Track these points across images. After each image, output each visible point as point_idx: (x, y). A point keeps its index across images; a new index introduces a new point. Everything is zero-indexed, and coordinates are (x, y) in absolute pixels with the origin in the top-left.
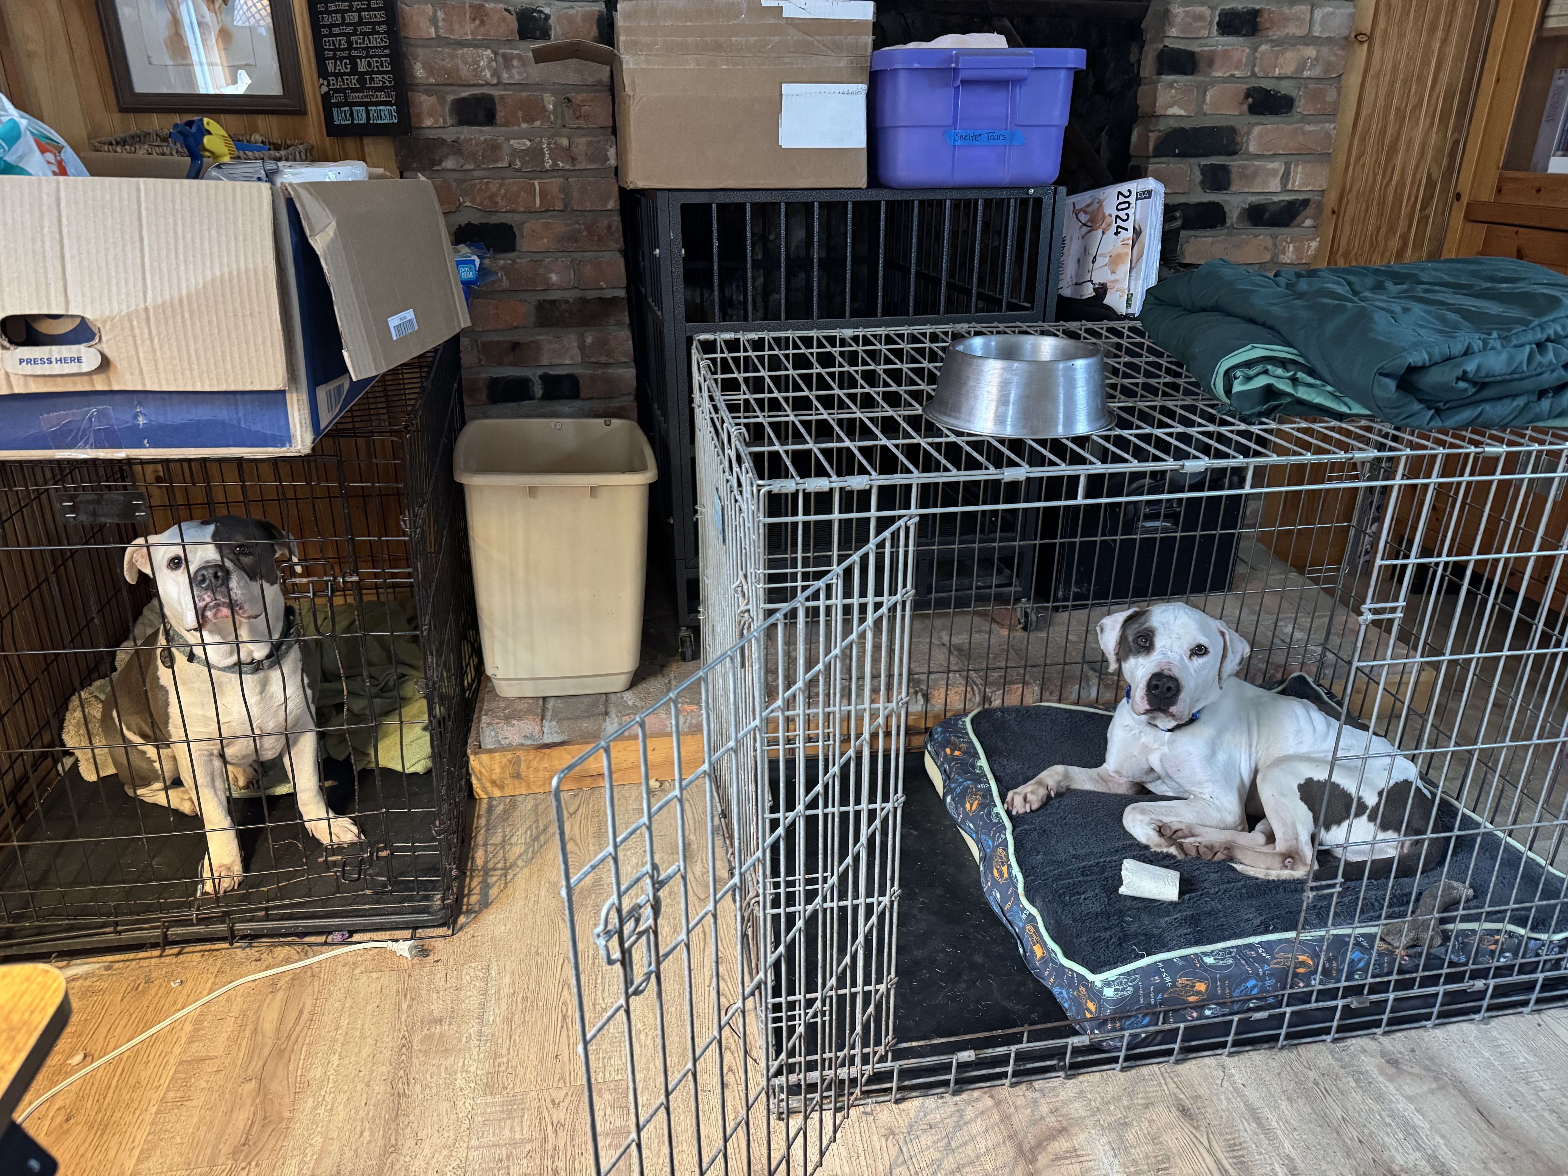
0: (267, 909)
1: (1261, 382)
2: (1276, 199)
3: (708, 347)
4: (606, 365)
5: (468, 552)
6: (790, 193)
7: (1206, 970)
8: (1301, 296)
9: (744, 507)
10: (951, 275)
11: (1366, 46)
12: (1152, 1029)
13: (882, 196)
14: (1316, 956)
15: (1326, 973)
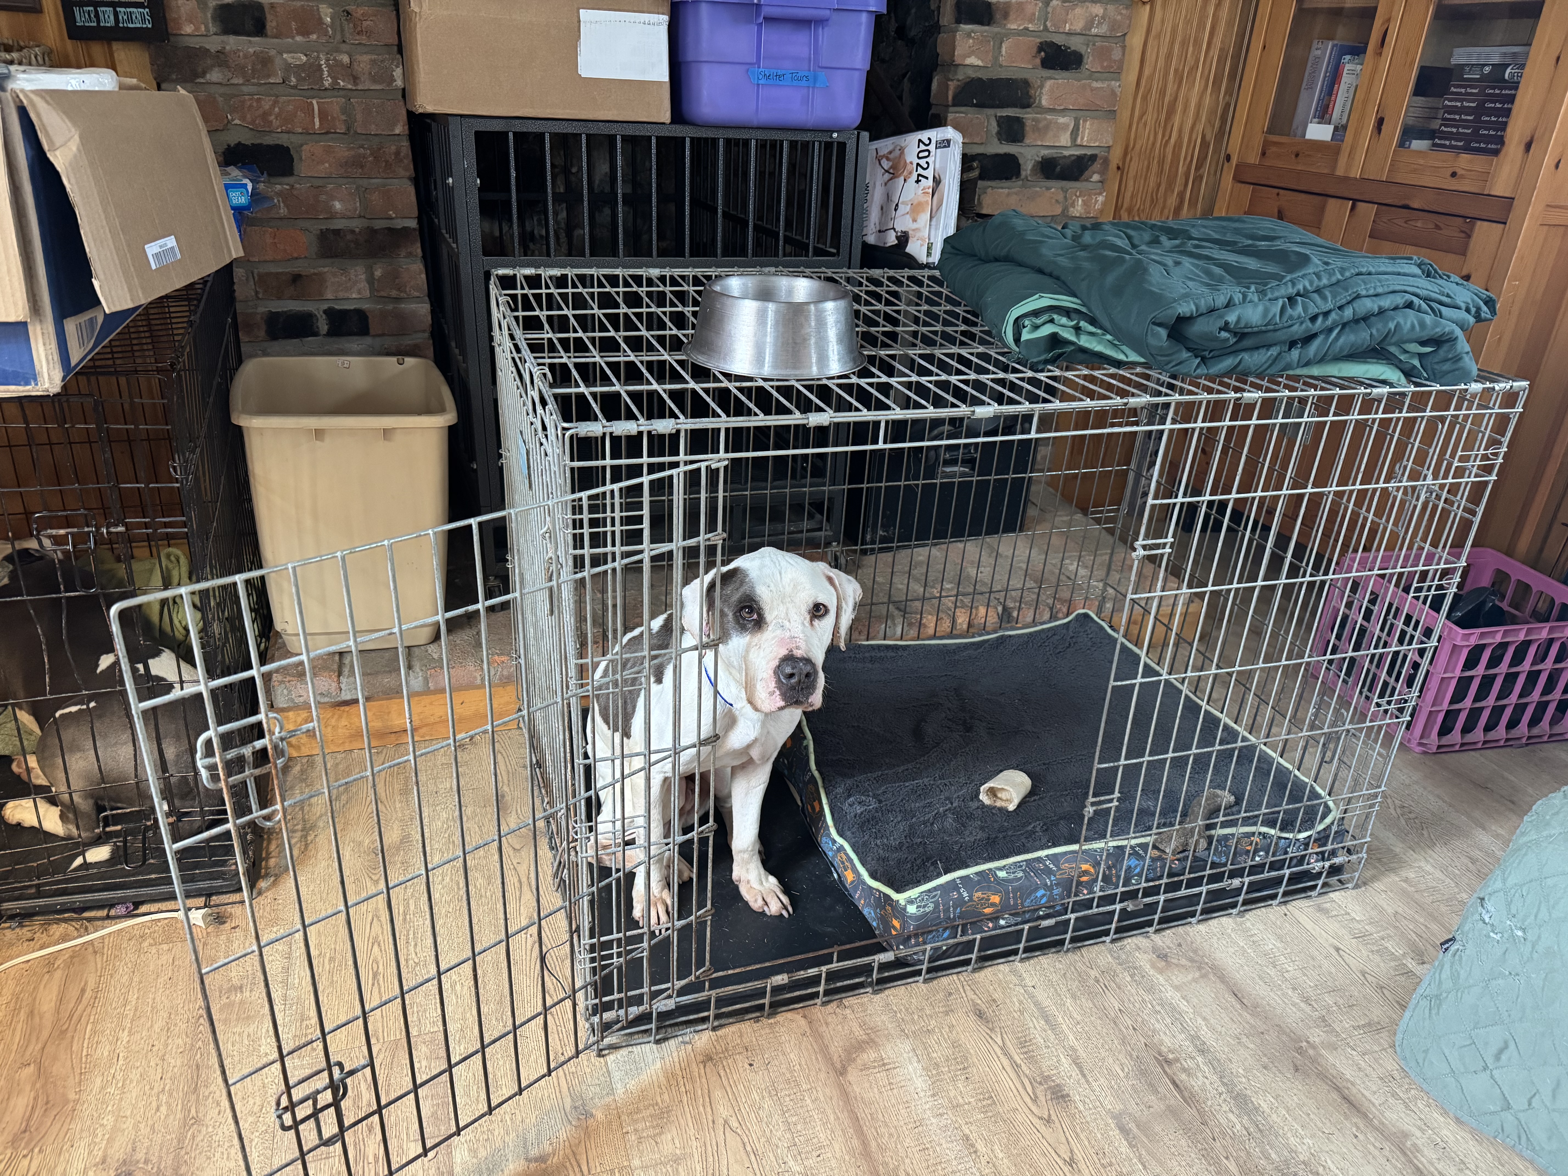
0: (38, 886)
1: (1047, 330)
2: (1066, 153)
3: (507, 282)
4: (398, 300)
5: (250, 500)
6: (590, 125)
7: (999, 884)
8: (1085, 248)
9: (549, 451)
10: (759, 217)
11: (1148, 7)
12: (951, 941)
13: (685, 132)
14: (1097, 864)
15: (1106, 879)
